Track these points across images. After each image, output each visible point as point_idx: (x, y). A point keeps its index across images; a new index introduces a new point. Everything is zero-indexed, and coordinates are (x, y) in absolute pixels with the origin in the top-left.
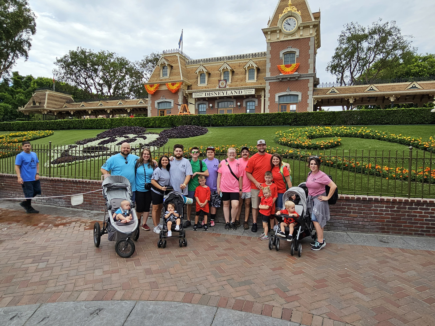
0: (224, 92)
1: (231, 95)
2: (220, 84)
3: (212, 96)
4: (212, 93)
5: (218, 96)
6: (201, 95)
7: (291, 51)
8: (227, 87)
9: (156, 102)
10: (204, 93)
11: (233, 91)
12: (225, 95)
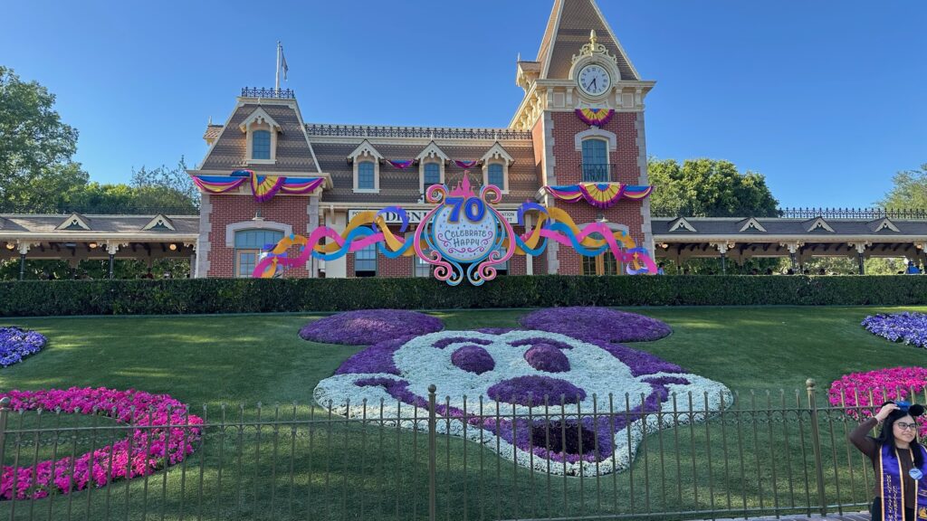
7: (599, 136)
9: (230, 229)
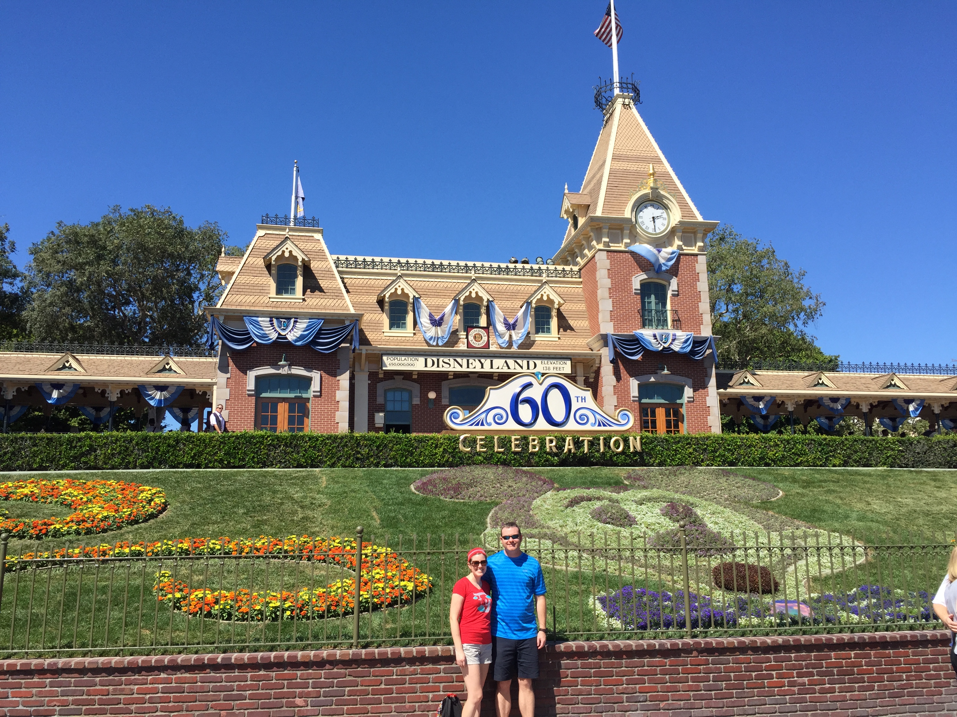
0: (483, 360)
1: (505, 370)
2: (471, 338)
3: (445, 368)
4: (448, 361)
5: (464, 369)
6: (409, 362)
8: (493, 348)
9: (252, 375)
10: (422, 360)
11: (511, 362)
12: (487, 368)
